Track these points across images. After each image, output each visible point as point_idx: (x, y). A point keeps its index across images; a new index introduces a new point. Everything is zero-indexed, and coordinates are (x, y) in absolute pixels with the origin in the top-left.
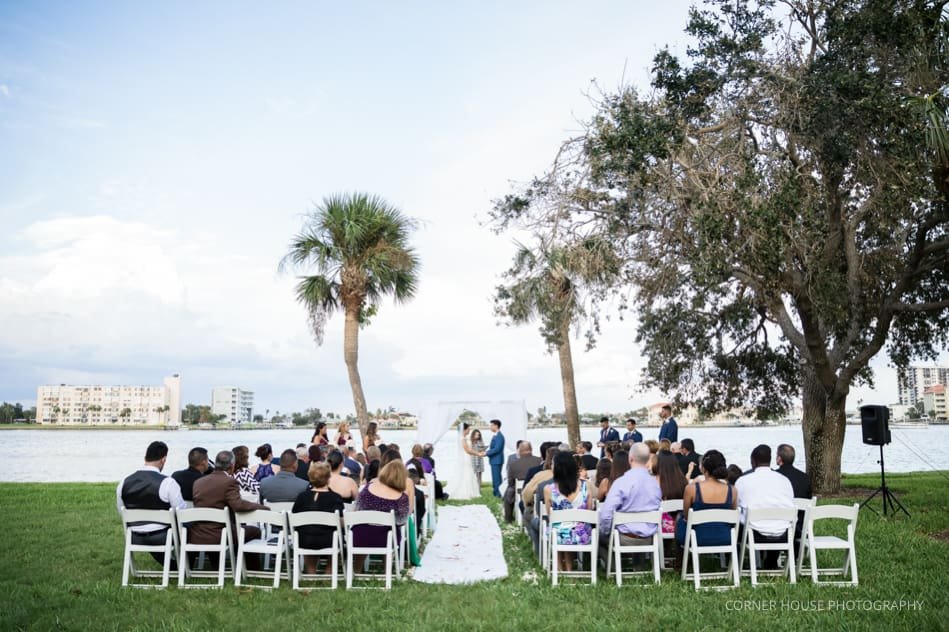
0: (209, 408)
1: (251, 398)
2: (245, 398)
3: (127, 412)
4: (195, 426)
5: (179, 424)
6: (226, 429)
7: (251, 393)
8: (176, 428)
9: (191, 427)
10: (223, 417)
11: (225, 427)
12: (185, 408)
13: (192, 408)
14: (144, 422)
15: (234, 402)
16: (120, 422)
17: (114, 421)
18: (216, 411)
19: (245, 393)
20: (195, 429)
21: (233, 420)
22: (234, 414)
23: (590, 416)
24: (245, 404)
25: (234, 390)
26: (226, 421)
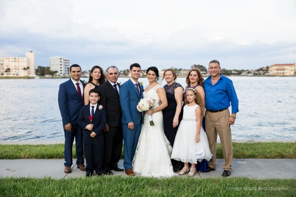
0: (49, 68)
1: (69, 63)
2: (66, 63)
3: (8, 70)
4: (43, 77)
5: (35, 76)
6: (58, 78)
7: (69, 60)
8: (33, 78)
9: (41, 77)
10: (56, 72)
11: (58, 77)
12: (37, 68)
13: (40, 67)
14: (17, 75)
15: (61, 65)
16: (5, 75)
17: (2, 74)
18: (53, 69)
19: (66, 60)
20: (43, 78)
21: (61, 73)
22: (61, 70)
23: (235, 71)
24: (66, 65)
25: (61, 59)
26: (58, 74)
